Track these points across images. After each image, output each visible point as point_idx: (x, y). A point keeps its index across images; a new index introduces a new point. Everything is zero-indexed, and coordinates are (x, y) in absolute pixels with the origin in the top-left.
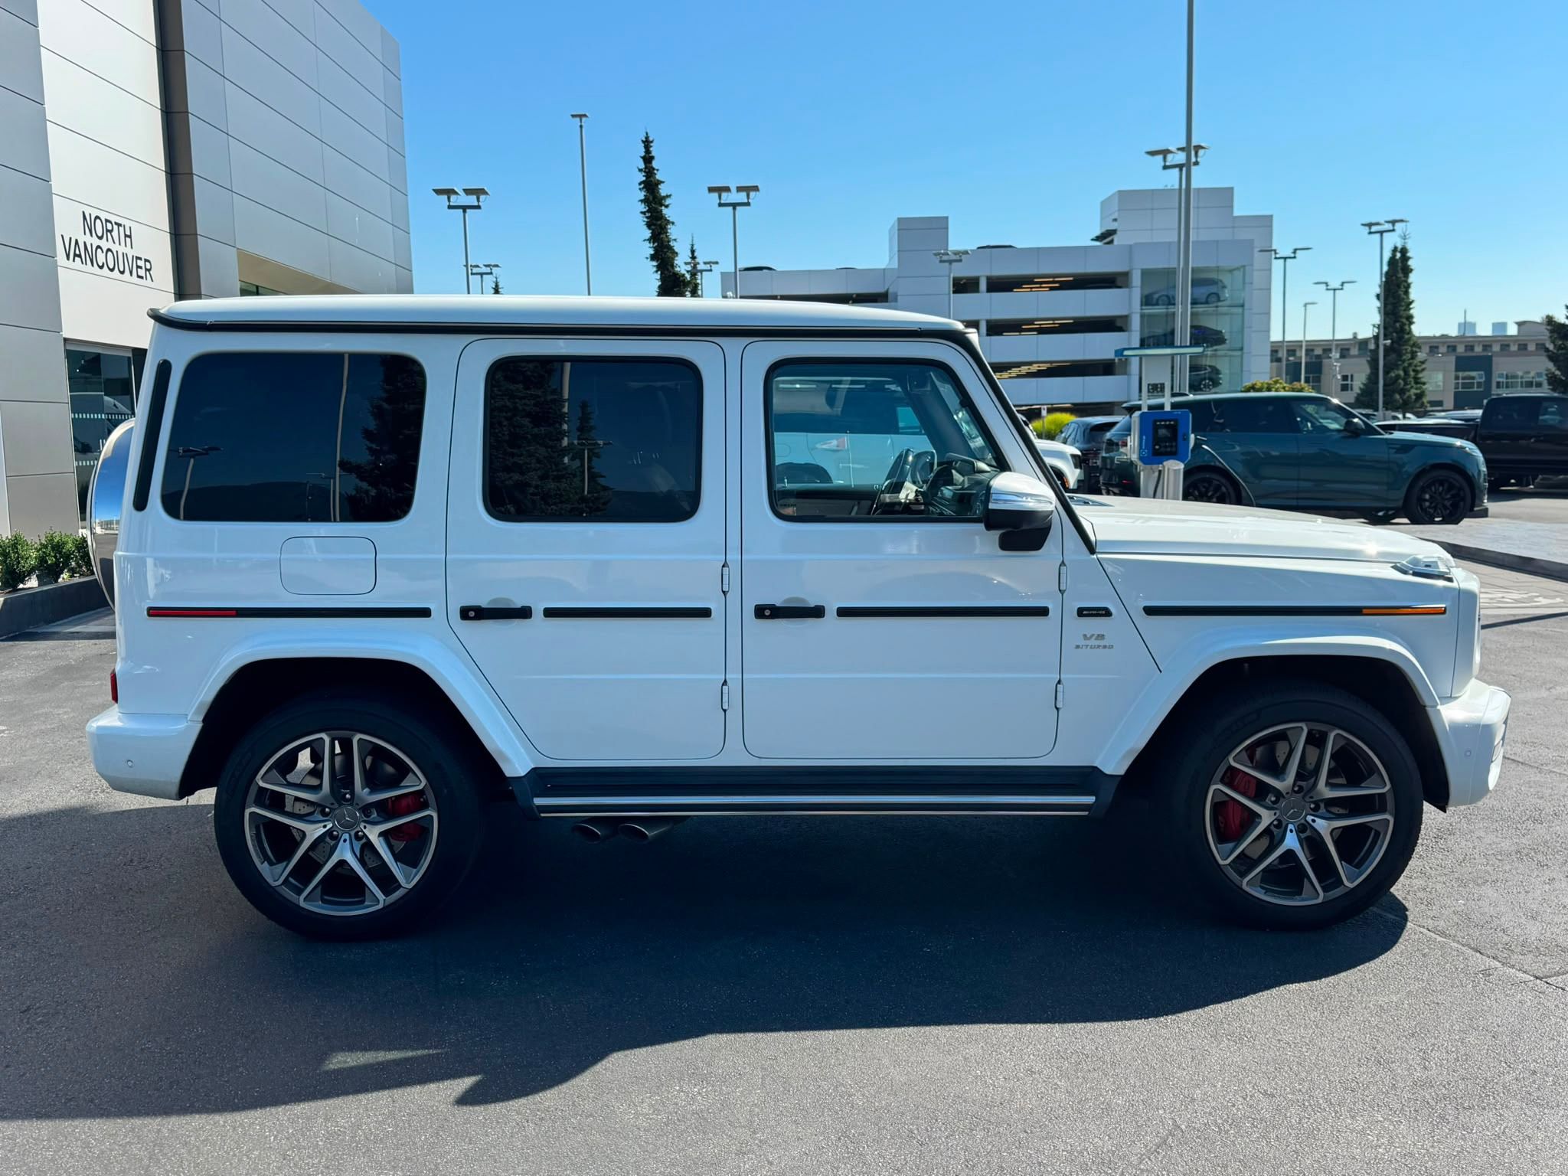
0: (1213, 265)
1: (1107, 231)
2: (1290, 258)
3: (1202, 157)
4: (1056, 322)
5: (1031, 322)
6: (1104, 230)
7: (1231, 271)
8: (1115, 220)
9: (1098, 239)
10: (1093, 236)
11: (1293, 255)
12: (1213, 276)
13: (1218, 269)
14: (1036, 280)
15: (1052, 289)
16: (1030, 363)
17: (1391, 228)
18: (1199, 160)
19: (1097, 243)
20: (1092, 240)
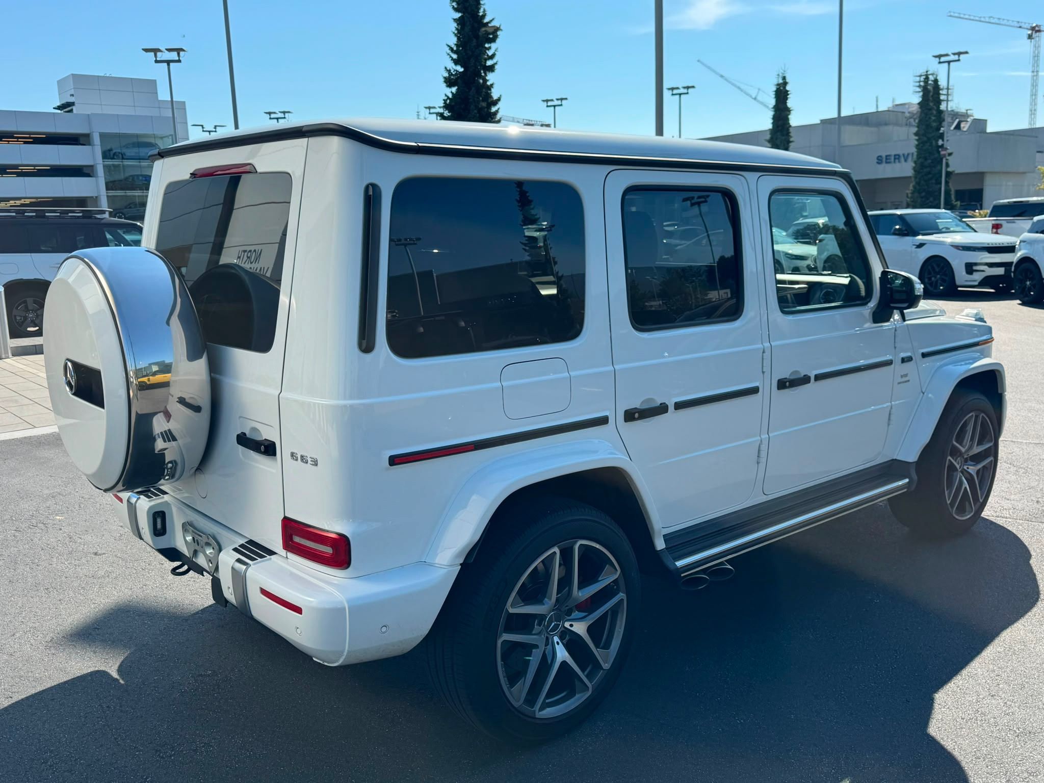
0: (151, 132)
1: (67, 102)
2: (212, 131)
3: (183, 57)
4: (36, 168)
5: (15, 167)
6: (64, 102)
7: (162, 138)
8: (72, 95)
9: (59, 108)
10: (55, 106)
11: (214, 130)
12: (152, 141)
13: (155, 136)
14: (15, 135)
15: (25, 143)
16: (19, 199)
17: (283, 116)
18: (181, 59)
19: (59, 111)
20: (54, 108)
